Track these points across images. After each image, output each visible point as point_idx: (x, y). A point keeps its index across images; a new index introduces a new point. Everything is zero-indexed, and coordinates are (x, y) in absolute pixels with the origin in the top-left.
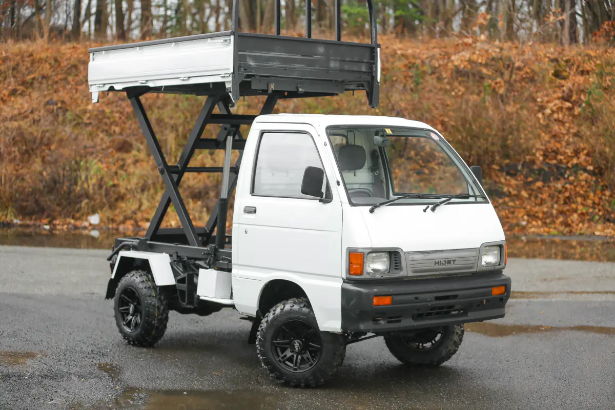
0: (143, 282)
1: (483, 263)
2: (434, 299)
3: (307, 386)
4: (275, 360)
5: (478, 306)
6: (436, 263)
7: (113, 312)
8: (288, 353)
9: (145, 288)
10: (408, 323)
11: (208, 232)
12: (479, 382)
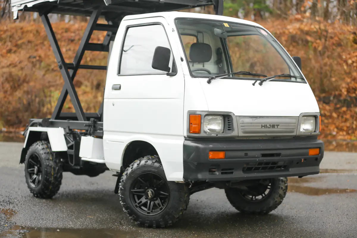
0: (43, 149)
1: (301, 130)
2: (261, 156)
3: (158, 227)
4: (132, 205)
5: (298, 163)
6: (262, 126)
7: (24, 173)
8: (143, 200)
9: (45, 153)
10: (238, 174)
11: (99, 116)
12: (298, 226)
